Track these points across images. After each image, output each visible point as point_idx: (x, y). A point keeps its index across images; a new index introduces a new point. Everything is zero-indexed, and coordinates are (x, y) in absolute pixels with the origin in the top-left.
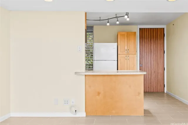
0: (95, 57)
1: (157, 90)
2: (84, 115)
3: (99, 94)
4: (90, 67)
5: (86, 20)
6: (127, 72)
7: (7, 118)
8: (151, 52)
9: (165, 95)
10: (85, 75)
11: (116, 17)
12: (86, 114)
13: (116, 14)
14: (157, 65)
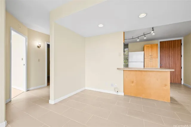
0: (130, 60)
1: (174, 82)
2: (123, 94)
3: (133, 82)
4: (126, 66)
5: (124, 39)
6: (151, 69)
7: (83, 90)
8: (169, 56)
9: (182, 86)
10: (124, 70)
11: (144, 35)
12: (124, 94)
13: (144, 33)
14: (174, 65)
